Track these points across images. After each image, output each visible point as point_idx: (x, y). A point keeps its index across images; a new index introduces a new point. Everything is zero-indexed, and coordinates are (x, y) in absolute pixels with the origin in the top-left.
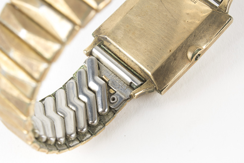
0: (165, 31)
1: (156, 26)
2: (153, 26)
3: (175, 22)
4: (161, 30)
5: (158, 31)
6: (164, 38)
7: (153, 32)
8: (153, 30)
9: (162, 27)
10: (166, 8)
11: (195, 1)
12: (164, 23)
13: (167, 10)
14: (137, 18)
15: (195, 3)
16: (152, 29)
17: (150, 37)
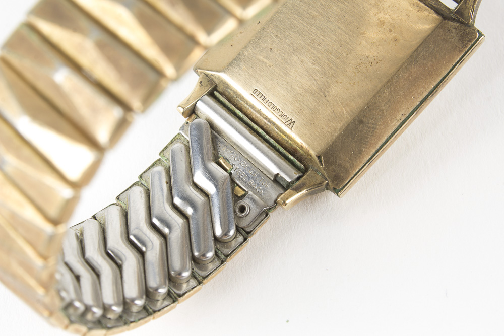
0: (317, 29)
1: (334, 41)
2: (340, 40)
3: (295, 48)
4: (324, 32)
5: (330, 29)
6: (317, 14)
7: (342, 27)
8: (339, 31)
9: (322, 37)
10: (315, 80)
11: (256, 94)
12: (318, 47)
13: (313, 77)
14: (376, 58)
15: (256, 91)
16: (344, 33)
17: (346, 17)
